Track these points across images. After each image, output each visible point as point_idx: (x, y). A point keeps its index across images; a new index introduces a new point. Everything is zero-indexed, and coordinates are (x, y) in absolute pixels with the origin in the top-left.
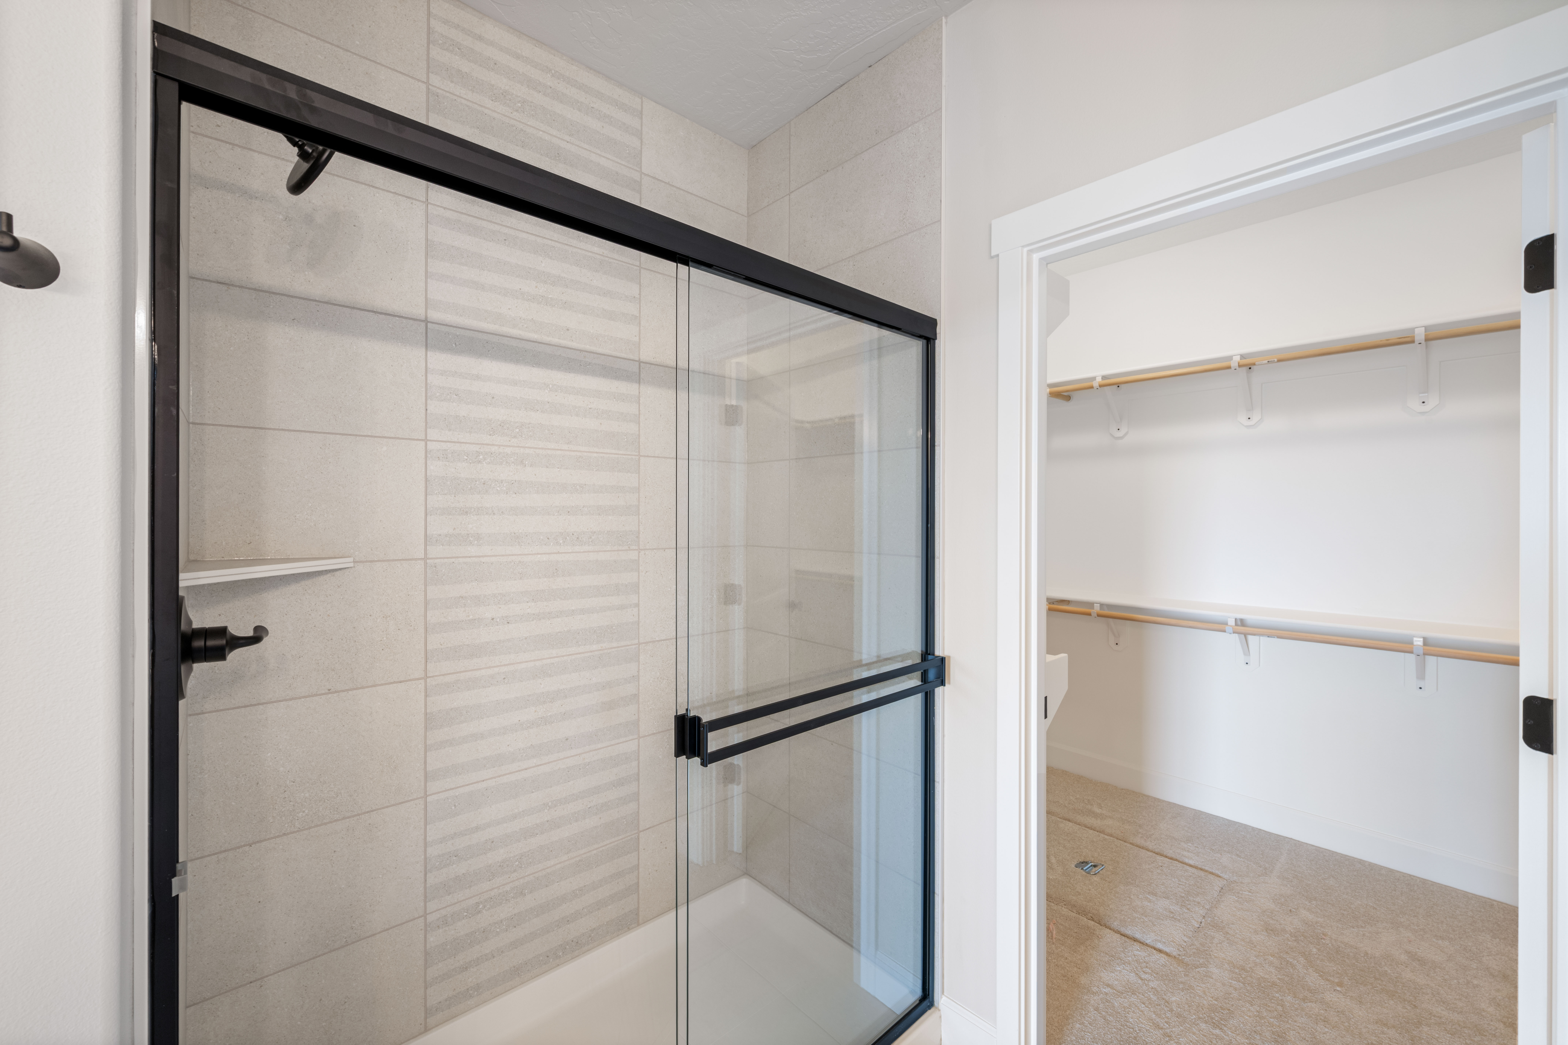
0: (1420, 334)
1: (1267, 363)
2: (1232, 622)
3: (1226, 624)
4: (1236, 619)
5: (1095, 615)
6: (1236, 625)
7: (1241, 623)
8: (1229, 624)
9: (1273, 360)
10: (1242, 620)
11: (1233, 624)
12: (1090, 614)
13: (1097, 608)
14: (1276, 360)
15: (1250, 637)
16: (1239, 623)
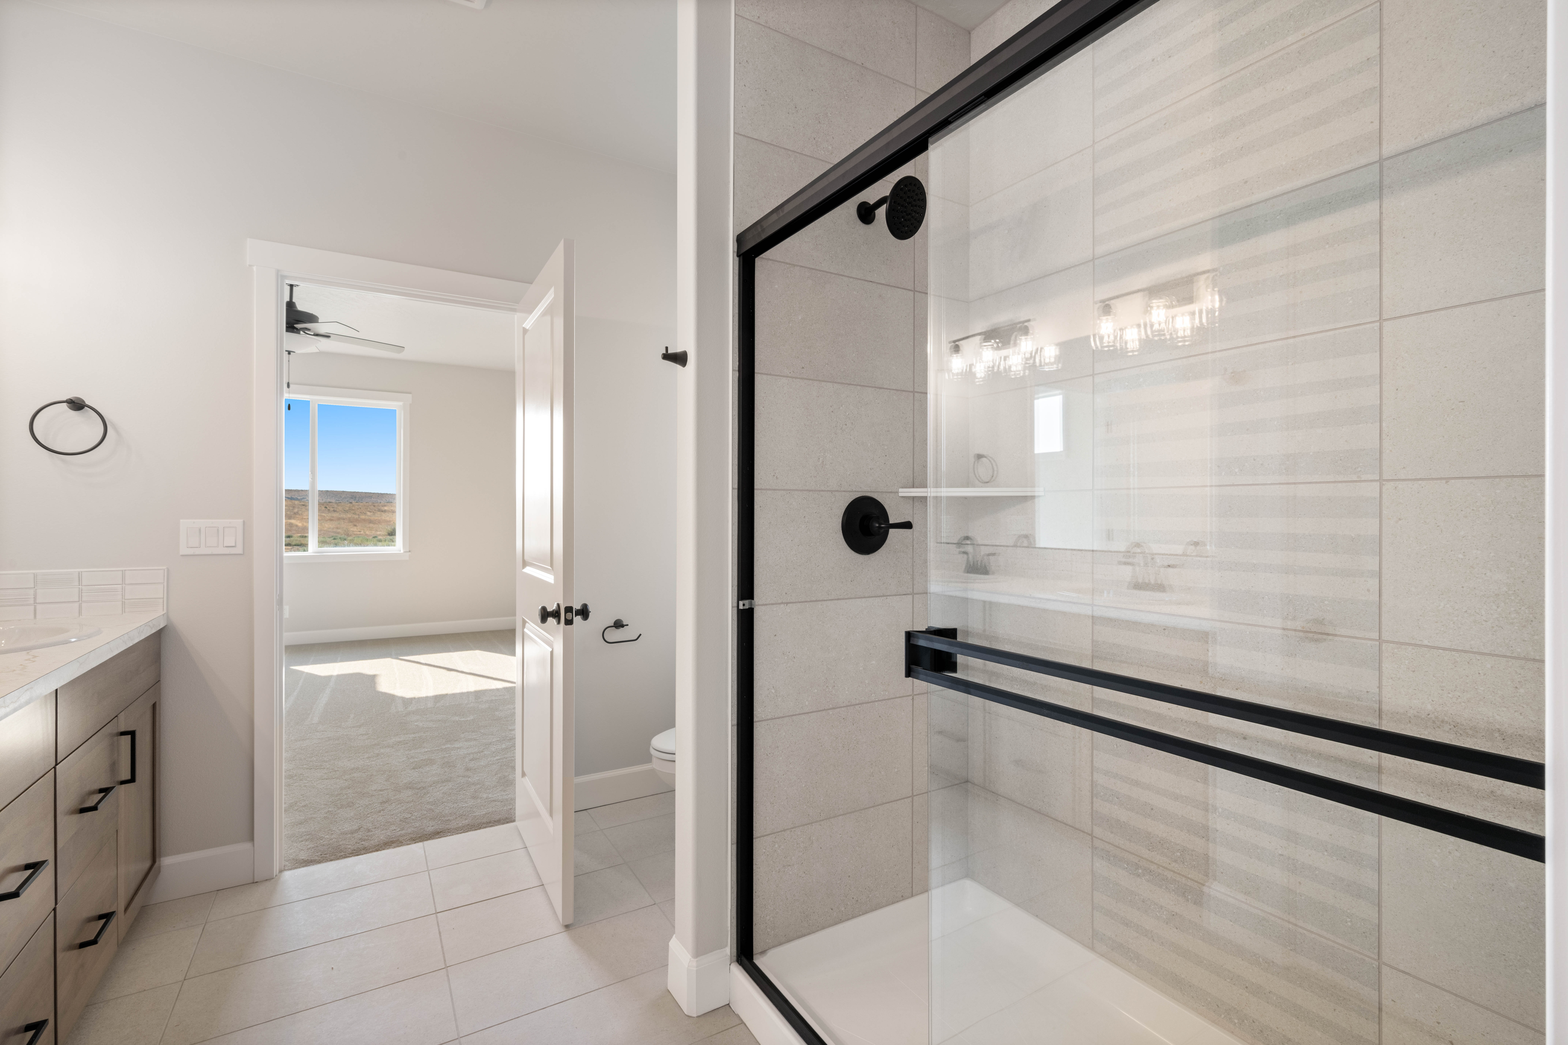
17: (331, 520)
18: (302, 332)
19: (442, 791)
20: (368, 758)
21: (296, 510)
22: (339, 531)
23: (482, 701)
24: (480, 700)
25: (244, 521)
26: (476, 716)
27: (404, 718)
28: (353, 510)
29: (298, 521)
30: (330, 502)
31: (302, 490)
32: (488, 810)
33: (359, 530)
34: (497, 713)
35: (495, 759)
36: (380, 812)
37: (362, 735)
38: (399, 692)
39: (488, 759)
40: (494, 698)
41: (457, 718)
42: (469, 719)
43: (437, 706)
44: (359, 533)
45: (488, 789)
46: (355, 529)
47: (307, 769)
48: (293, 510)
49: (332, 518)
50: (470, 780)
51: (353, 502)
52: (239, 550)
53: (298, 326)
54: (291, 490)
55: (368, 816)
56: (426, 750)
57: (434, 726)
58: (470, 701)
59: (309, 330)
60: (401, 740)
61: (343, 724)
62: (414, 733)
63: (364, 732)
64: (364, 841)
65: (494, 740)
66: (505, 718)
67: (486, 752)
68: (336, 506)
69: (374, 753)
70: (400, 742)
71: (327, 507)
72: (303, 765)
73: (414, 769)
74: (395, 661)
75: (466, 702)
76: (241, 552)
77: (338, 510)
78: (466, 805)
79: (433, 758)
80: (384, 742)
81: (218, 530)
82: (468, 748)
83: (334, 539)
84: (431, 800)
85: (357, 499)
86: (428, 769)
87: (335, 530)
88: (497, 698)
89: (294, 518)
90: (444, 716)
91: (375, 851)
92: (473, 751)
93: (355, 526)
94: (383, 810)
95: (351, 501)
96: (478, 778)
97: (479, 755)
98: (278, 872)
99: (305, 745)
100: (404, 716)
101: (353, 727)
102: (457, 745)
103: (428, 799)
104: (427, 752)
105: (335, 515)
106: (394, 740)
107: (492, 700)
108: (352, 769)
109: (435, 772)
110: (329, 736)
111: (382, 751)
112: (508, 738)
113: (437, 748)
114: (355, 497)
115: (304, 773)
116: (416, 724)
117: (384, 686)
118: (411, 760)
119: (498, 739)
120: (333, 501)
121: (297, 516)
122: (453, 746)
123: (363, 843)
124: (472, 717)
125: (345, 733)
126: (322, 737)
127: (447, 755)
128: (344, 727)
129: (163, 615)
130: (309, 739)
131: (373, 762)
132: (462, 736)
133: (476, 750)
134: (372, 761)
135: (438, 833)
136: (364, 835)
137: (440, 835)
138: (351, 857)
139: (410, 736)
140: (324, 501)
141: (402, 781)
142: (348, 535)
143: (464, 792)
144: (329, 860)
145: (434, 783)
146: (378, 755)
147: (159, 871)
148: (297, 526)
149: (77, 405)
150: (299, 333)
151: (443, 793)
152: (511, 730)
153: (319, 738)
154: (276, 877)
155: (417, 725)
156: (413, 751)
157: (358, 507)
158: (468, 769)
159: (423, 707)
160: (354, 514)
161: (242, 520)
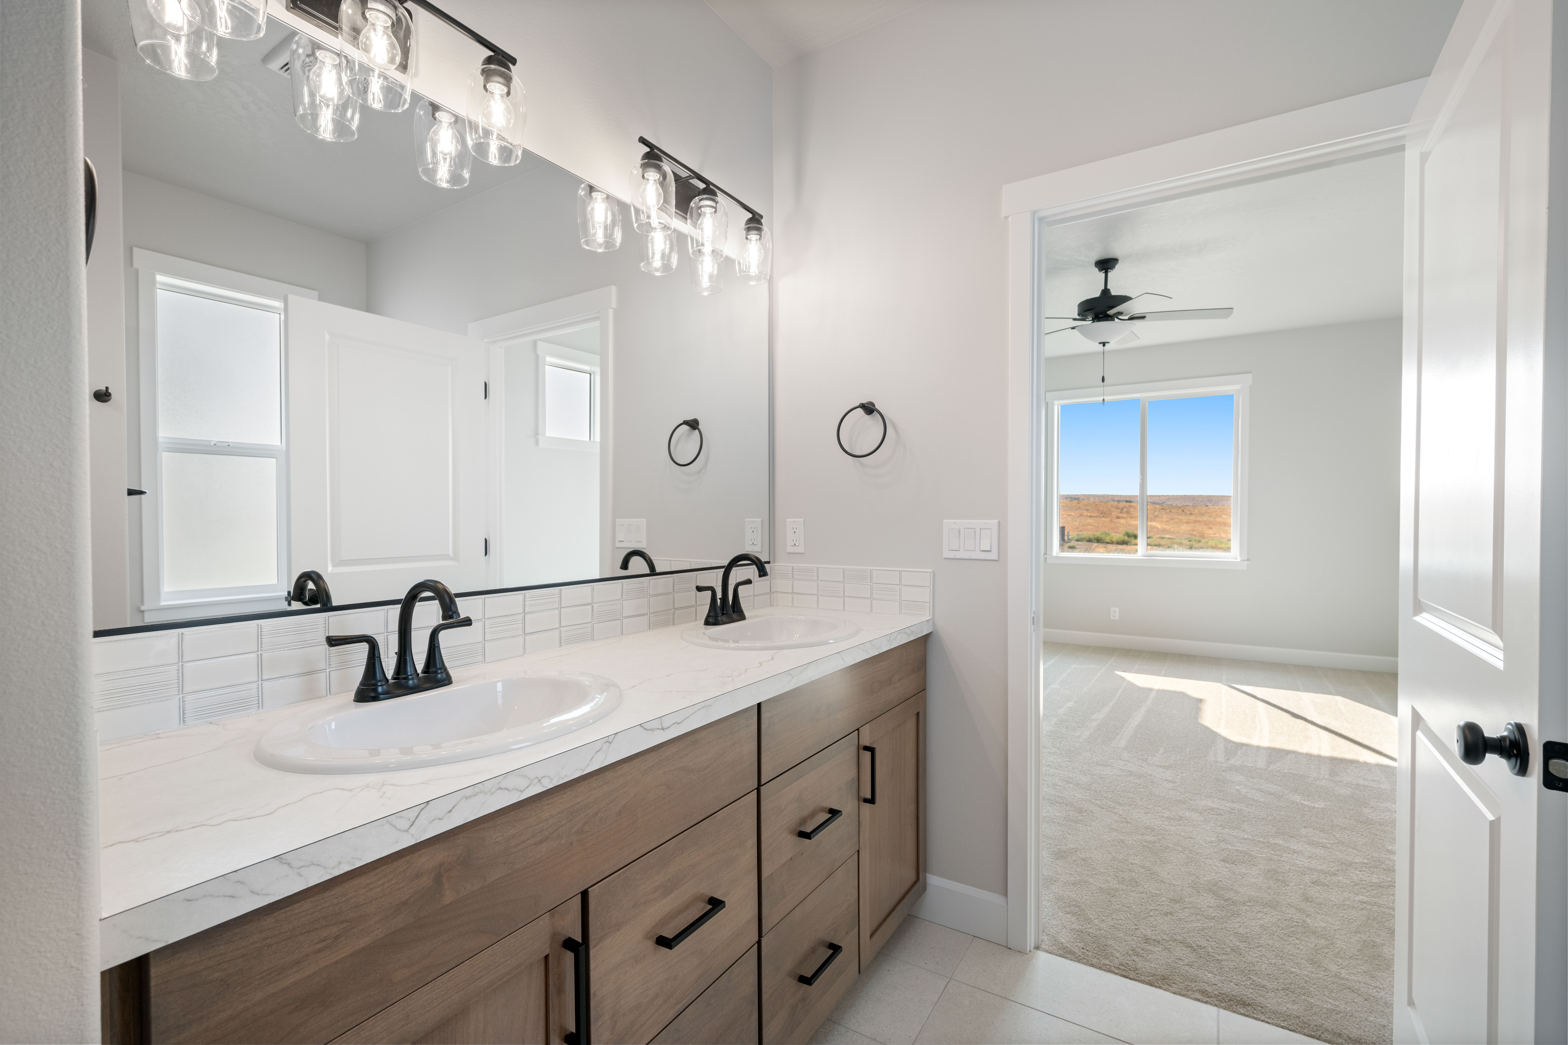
17: (1187, 523)
18: (1116, 319)
19: (1261, 922)
20: (1168, 818)
21: (1157, 513)
22: (1195, 533)
23: (1341, 782)
24: (1337, 778)
25: (999, 522)
26: (1328, 803)
27: (1223, 774)
28: (1208, 513)
29: (1158, 524)
30: (1187, 506)
31: (1163, 496)
32: (1337, 1003)
33: (1214, 532)
34: (1366, 811)
35: (1357, 898)
36: (1166, 914)
37: (1168, 781)
38: (1223, 731)
39: (1345, 894)
40: (1361, 782)
41: (1297, 798)
42: (1317, 806)
43: (1271, 768)
44: (1213, 536)
45: (1342, 958)
46: (1210, 532)
47: (1099, 806)
48: (1154, 513)
49: (1189, 521)
50: (1309, 921)
51: (1209, 505)
52: (994, 556)
53: (1111, 312)
54: (1153, 496)
55: (1151, 914)
56: (1246, 836)
57: (1262, 800)
58: (1322, 776)
59: (1121, 313)
60: (1214, 806)
61: (1149, 758)
62: (1233, 802)
63: (1171, 778)
64: (1137, 955)
65: (1356, 860)
66: (1380, 825)
67: (1340, 878)
68: (1192, 509)
69: (1176, 814)
70: (1212, 809)
71: (1184, 510)
72: (1096, 800)
73: (1223, 860)
74: (1225, 688)
75: (1315, 774)
76: (995, 558)
77: (1194, 513)
78: (1298, 972)
79: (1254, 853)
80: (1192, 802)
81: (975, 531)
82: (1310, 857)
83: (1190, 541)
84: (1241, 931)
85: (1213, 502)
86: (1244, 870)
87: (1191, 532)
88: (1366, 783)
89: (1154, 521)
90: (1279, 788)
91: (1147, 984)
92: (1320, 868)
93: (1211, 528)
94: (1171, 914)
95: (1207, 505)
96: (1324, 925)
97: (1329, 878)
98: (1033, 946)
99: (1105, 773)
100: (1223, 771)
101: (1160, 766)
102: (1294, 845)
103: (1237, 925)
104: (1246, 839)
105: (1192, 518)
106: (1205, 802)
107: (1358, 785)
108: (1146, 828)
109: (1253, 880)
110: (1132, 769)
111: (1187, 814)
112: (1383, 866)
113: (1261, 839)
114: (1212, 501)
115: (1094, 812)
116: (1237, 787)
117: (1209, 719)
118: (1223, 845)
119: (1365, 861)
120: (1191, 504)
121: (1157, 519)
122: (1287, 845)
123: (1135, 958)
124: (1320, 805)
125: (1149, 772)
126: (1124, 768)
127: (1276, 857)
128: (1150, 762)
129: (928, 621)
130: (1110, 766)
131: (1173, 828)
132: (1304, 831)
133: (1324, 867)
134: (1172, 825)
135: (1245, 1004)
136: (1139, 945)
137: (1248, 1011)
138: (1116, 974)
139: (1227, 805)
140: (1182, 504)
141: (1204, 876)
142: (1203, 537)
143: (1297, 942)
144: (1090, 963)
145: (1250, 901)
146: (1181, 818)
147: (924, 889)
148: (1157, 528)
149: (869, 409)
150: (1114, 320)
151: (1261, 926)
152: (1389, 851)
153: (1121, 769)
154: (1030, 954)
155: (1238, 790)
156: (1227, 830)
157: (1213, 510)
158: (1307, 899)
159: (1251, 765)
160: (1210, 516)
161: (997, 521)
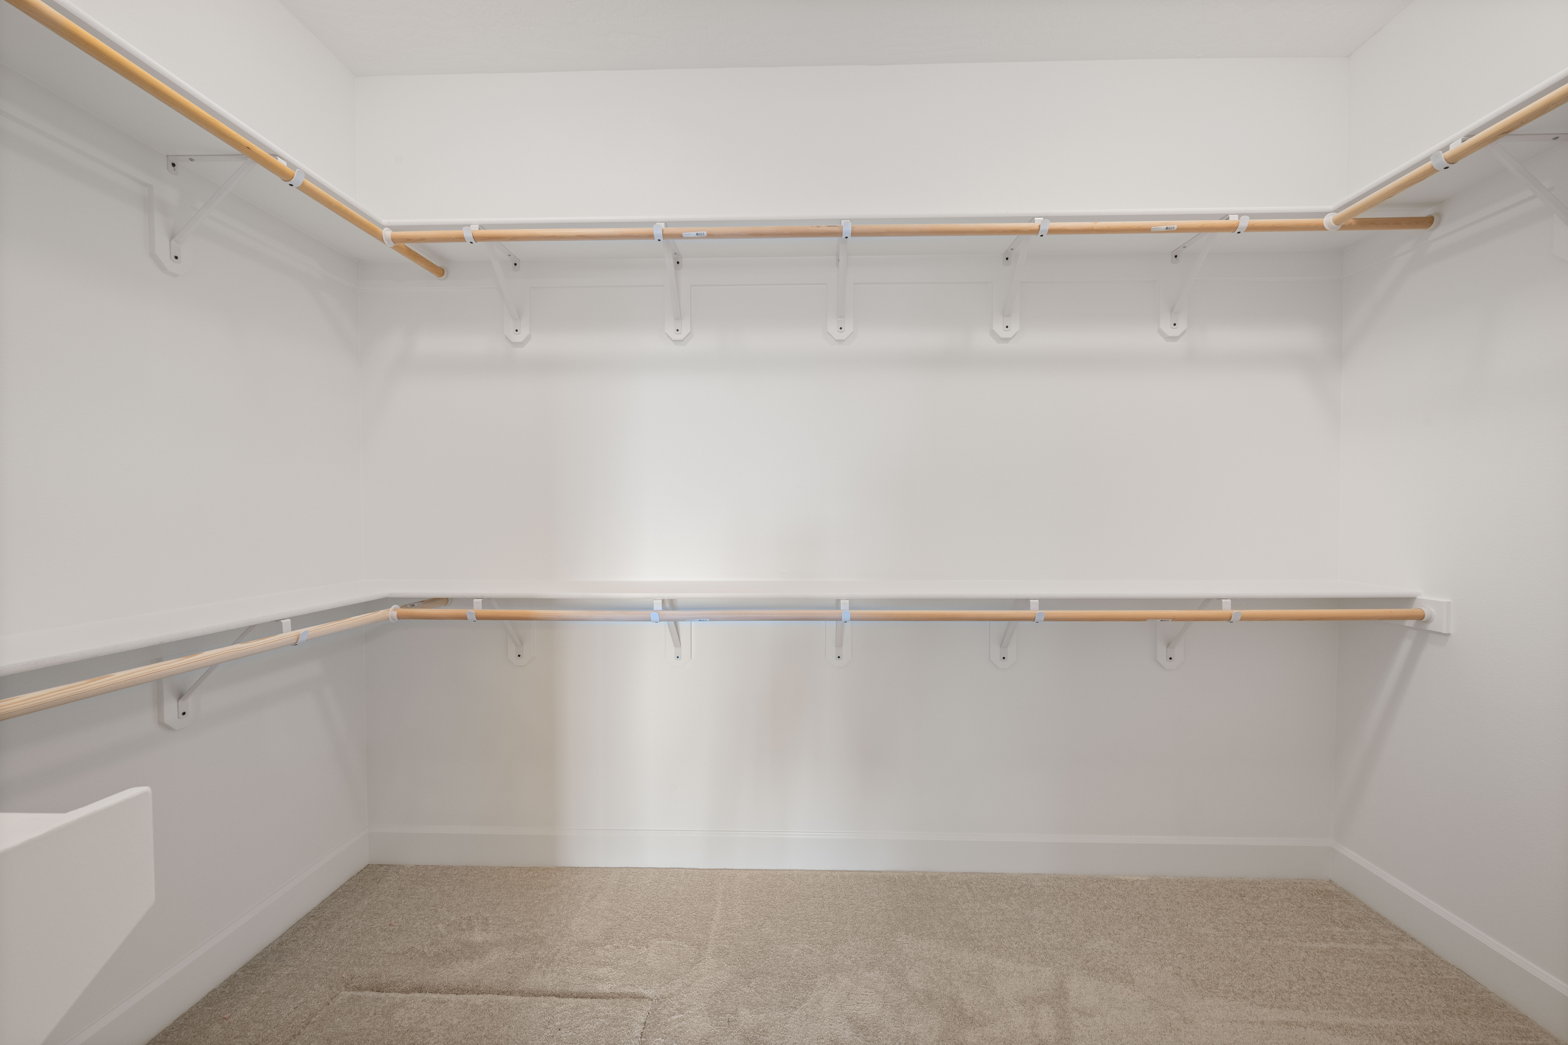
0: (847, 229)
1: (696, 236)
2: (658, 606)
3: (651, 608)
4: (663, 601)
5: (472, 618)
6: (664, 608)
7: (670, 605)
8: (654, 609)
9: (702, 232)
10: (672, 601)
11: (660, 608)
12: (465, 618)
13: (478, 607)
14: (706, 235)
15: (681, 624)
16: (667, 605)
